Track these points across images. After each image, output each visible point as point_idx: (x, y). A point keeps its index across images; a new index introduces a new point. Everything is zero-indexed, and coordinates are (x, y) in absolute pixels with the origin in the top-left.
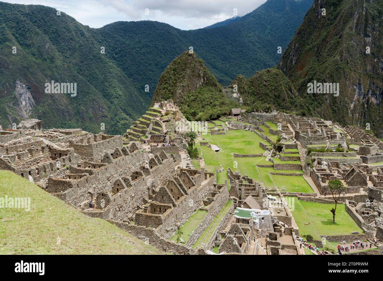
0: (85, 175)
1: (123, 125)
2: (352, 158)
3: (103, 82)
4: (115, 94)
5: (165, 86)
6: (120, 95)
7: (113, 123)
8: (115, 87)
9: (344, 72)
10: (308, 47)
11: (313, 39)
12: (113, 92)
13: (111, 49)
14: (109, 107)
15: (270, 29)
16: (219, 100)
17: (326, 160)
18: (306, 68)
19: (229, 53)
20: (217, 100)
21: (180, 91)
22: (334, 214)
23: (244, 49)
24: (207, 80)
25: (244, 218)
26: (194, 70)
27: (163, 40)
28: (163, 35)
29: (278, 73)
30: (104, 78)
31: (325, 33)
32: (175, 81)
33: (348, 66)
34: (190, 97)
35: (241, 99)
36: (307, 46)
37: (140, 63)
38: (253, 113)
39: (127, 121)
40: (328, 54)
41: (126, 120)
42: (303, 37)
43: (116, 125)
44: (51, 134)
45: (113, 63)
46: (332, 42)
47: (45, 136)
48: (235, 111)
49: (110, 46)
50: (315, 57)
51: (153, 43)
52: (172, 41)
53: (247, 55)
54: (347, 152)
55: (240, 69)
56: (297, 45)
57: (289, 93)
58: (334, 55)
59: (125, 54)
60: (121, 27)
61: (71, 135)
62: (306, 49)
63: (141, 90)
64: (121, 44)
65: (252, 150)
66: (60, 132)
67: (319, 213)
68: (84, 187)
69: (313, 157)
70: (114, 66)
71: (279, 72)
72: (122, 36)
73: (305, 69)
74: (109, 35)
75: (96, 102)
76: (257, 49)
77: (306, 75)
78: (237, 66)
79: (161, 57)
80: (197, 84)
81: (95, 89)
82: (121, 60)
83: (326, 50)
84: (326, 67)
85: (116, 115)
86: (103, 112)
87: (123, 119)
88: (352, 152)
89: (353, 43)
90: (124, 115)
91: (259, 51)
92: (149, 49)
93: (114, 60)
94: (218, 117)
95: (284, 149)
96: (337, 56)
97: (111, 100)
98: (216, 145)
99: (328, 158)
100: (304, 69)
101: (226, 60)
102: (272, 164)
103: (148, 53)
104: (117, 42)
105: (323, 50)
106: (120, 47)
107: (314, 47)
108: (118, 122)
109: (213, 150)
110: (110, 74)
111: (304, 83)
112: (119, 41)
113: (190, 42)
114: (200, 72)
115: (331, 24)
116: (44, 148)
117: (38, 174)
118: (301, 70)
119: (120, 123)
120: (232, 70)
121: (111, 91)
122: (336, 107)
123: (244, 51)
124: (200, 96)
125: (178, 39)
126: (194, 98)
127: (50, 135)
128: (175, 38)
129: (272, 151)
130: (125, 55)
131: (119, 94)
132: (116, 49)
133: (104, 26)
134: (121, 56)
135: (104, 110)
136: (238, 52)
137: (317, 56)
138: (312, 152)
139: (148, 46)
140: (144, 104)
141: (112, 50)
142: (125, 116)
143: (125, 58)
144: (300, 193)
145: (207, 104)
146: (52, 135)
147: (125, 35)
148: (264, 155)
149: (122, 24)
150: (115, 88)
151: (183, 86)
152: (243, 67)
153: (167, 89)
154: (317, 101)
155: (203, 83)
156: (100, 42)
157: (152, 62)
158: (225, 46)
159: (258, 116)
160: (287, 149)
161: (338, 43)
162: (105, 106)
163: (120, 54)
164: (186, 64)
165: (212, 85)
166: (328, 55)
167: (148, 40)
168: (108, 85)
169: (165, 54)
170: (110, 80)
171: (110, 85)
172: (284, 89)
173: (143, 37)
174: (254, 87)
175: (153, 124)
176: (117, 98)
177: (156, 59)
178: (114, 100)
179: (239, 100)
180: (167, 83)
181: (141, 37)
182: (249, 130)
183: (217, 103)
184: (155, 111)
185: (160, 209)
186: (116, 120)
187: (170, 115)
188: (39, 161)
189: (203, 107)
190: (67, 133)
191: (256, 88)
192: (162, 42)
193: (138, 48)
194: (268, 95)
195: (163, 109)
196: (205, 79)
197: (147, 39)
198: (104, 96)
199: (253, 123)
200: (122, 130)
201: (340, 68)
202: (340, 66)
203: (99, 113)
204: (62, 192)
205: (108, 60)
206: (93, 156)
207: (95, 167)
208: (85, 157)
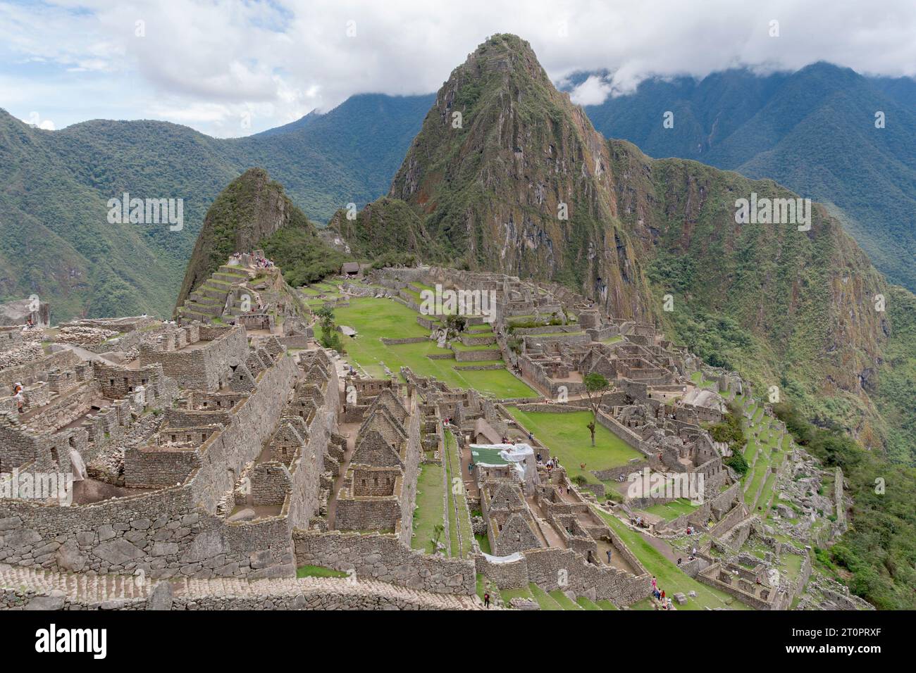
0: (215, 429)
1: (120, 298)
2: (575, 333)
3: (74, 225)
4: (99, 245)
5: (218, 228)
6: (109, 248)
7: (99, 295)
8: (99, 233)
9: (491, 204)
10: (434, 166)
11: (439, 154)
12: (95, 242)
13: (86, 167)
14: (89, 268)
15: (358, 141)
16: (316, 249)
17: (539, 340)
18: (432, 198)
19: (295, 176)
20: (313, 250)
21: (247, 237)
22: (593, 431)
23: (321, 171)
24: (291, 217)
25: (498, 466)
26: (268, 200)
27: (183, 154)
28: (182, 146)
29: (400, 205)
30: (75, 218)
31: (457, 146)
32: (235, 220)
33: (495, 194)
34: (266, 246)
35: (347, 247)
36: (432, 165)
37: (143, 191)
38: (384, 268)
39: (127, 291)
40: (465, 177)
41: (124, 289)
42: (424, 151)
43: (106, 299)
44: (85, 331)
45: (91, 191)
46: (470, 158)
47: (73, 339)
48: (348, 266)
49: (83, 163)
50: (445, 182)
51: (165, 159)
52: (198, 155)
53: (325, 181)
54: (566, 324)
55: (316, 201)
56: (415, 163)
57: (419, 235)
58: (475, 178)
59: (114, 175)
60: (102, 129)
61: (133, 332)
62: (429, 169)
63: (149, 237)
64: (105, 159)
65: (408, 330)
66: (104, 327)
67: (560, 431)
68: (220, 457)
69: (518, 337)
70: (94, 197)
71: (401, 203)
72: (105, 145)
73: (431, 200)
74: (79, 143)
75: (64, 260)
76: (340, 172)
77: (433, 209)
78: (311, 197)
79: (182, 182)
80: (275, 223)
81: (59, 237)
82: (106, 187)
83: (462, 172)
84: (466, 197)
85: (104, 282)
86: (77, 277)
87: (117, 288)
88: (573, 325)
89: (501, 160)
90: (120, 280)
91: (344, 174)
92: (158, 169)
93: (93, 186)
94: (321, 278)
95: (466, 325)
96: (479, 179)
97: (93, 256)
98: (348, 326)
99: (541, 336)
100: (429, 200)
101: (292, 187)
102: (450, 352)
103: (158, 175)
104: (97, 156)
105: (456, 170)
106: (102, 164)
107: (442, 166)
108: (109, 293)
109: (346, 335)
110: (88, 211)
111: (433, 221)
112: (100, 154)
113: (231, 158)
114: (280, 203)
115: (465, 132)
116: (83, 370)
117: (90, 440)
118: (424, 202)
119: (112, 294)
120: (303, 204)
121: (92, 241)
122: (483, 256)
123: (320, 173)
124: (282, 244)
125: (209, 152)
126: (272, 247)
127: (86, 337)
128: (203, 151)
129: (446, 331)
130: (113, 177)
131: (107, 245)
132: (96, 166)
133: (68, 127)
134: (107, 180)
135: (79, 274)
136: (310, 176)
137: (449, 181)
138: (517, 329)
139: (157, 163)
140: (155, 261)
141: (87, 169)
142: (123, 282)
143: (114, 184)
144: (518, 398)
145: (298, 257)
146: (89, 335)
147: (112, 144)
148: (431, 337)
149: (103, 125)
150: (97, 235)
151: (251, 228)
152: (320, 199)
153: (223, 233)
154: (455, 248)
155: (285, 222)
156: (61, 154)
157: (167, 191)
158: (290, 166)
159: (397, 273)
160: (472, 325)
161: (479, 160)
162: (80, 266)
163: (105, 177)
164: (253, 190)
165: (299, 226)
166: (465, 179)
167: (155, 153)
168: (85, 230)
169: (189, 177)
170: (88, 221)
171: (88, 231)
172: (411, 230)
173: (145, 148)
174: (365, 227)
175: (234, 295)
176: (105, 252)
177: (174, 186)
178: (99, 255)
179: (344, 250)
180: (221, 222)
181: (142, 148)
182: (383, 296)
183: (314, 255)
184: (231, 271)
185: (376, 479)
186: (104, 289)
187: (266, 277)
188: (76, 403)
189: (290, 262)
190: (123, 329)
191: (369, 229)
192: (182, 157)
193: (138, 166)
194: (389, 240)
195: (250, 268)
196: (288, 215)
197: (153, 151)
198: (78, 249)
199: (388, 285)
200: (118, 307)
201: (485, 198)
202: (485, 195)
203: (70, 279)
204: (179, 484)
205: (80, 187)
206: (206, 376)
207: (219, 403)
208: (185, 380)
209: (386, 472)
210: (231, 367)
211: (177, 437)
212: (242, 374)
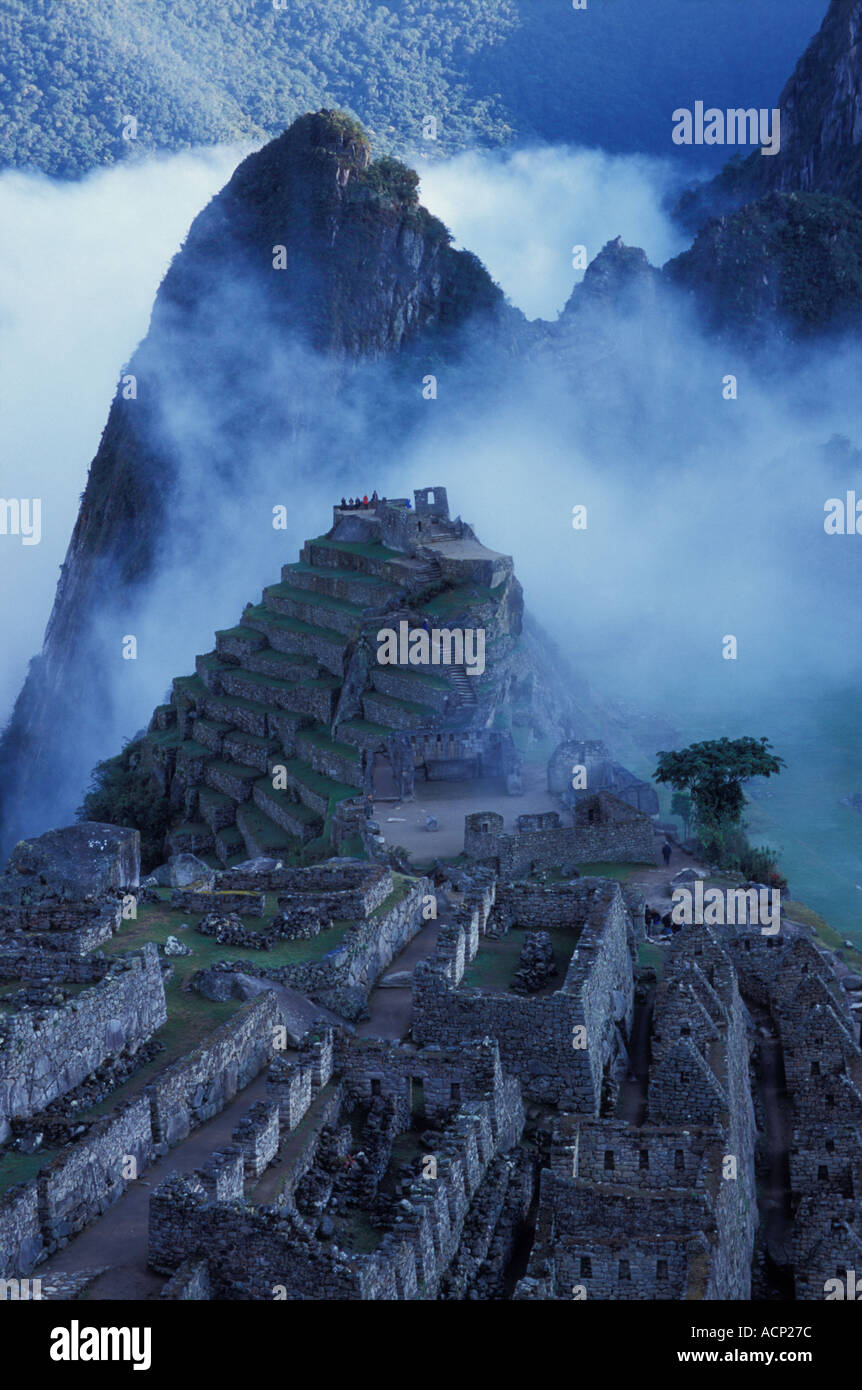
24: (446, 288)
196: (436, 283)
206: (588, 1068)
207: (644, 1154)
208: (534, 1076)
210: (617, 1023)
211: (593, 1262)
212: (688, 1068)
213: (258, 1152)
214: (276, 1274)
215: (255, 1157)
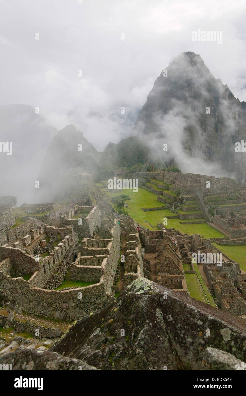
2: (240, 204)
54: (236, 200)
68: (108, 270)
88: (239, 200)
95: (184, 201)
99: (223, 206)
102: (176, 215)
129: (174, 204)
138: (211, 202)
144: (215, 238)
148: (166, 207)
185: (172, 281)
206: (90, 231)
207: (98, 244)
208: (80, 233)
209: (176, 277)
210: (96, 226)
211: (87, 260)
212: (106, 230)
213: (26, 242)
214: (23, 261)
215: (25, 243)
